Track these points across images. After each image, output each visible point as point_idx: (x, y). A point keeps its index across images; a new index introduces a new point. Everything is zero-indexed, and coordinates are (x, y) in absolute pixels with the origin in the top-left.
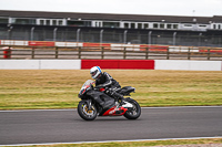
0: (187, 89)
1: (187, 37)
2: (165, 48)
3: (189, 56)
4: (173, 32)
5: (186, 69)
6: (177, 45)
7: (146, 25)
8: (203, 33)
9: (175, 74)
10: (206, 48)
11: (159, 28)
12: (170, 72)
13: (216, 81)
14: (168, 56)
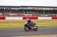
0: (14, 24)
1: (14, 11)
2: (8, 14)
3: (14, 16)
4: (10, 10)
5: (14, 19)
6: (11, 13)
7: (3, 8)
8: (18, 10)
9: (11, 21)
10: (19, 14)
11: (7, 9)
12: (10, 20)
13: (21, 22)
14: (9, 16)
